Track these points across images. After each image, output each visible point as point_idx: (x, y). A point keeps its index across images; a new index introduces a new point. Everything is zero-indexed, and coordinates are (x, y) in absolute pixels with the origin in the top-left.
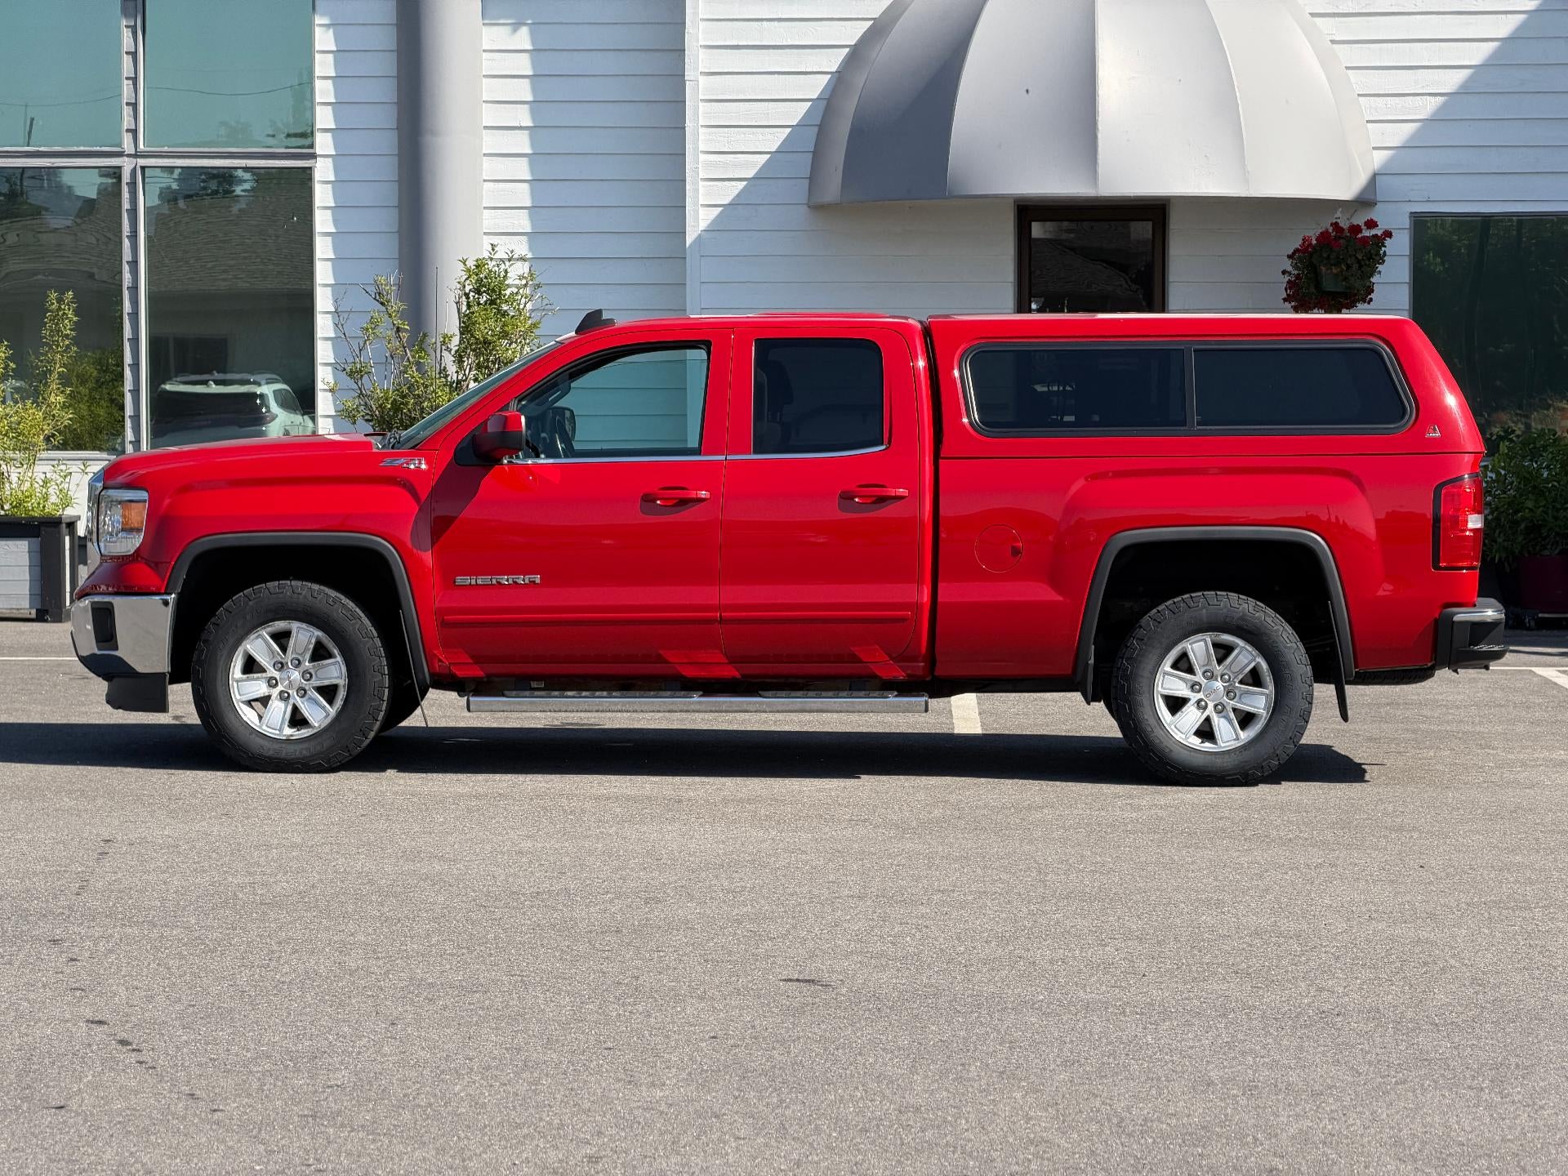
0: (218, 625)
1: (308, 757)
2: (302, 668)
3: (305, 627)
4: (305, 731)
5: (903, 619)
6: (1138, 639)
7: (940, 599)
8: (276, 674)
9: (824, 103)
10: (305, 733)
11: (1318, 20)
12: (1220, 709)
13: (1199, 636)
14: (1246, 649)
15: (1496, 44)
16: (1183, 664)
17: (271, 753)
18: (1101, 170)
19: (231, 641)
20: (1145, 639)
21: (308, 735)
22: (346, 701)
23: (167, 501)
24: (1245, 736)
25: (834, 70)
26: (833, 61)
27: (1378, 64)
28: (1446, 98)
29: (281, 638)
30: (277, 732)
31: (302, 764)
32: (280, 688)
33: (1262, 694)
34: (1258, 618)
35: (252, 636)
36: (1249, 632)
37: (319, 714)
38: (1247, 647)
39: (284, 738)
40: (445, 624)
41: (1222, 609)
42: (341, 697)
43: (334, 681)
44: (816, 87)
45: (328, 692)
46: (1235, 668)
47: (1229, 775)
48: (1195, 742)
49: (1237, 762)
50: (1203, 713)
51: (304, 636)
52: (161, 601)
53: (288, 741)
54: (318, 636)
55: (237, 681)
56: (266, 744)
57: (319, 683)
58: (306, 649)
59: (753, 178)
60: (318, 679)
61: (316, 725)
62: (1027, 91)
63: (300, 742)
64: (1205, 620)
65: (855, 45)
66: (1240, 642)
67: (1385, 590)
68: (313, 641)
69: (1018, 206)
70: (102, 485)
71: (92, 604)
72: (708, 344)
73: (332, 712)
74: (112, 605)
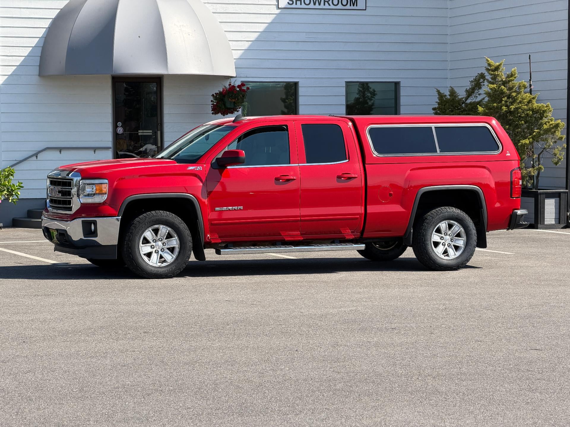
0: (136, 227)
1: (168, 273)
2: (163, 242)
3: (165, 227)
4: (165, 263)
5: (357, 218)
6: (426, 223)
7: (368, 212)
8: (154, 244)
9: (44, 39)
10: (165, 264)
11: (214, 14)
12: (449, 245)
13: (444, 222)
14: (458, 226)
15: (267, 25)
16: (439, 231)
17: (155, 272)
18: (169, 65)
19: (140, 233)
20: (429, 223)
21: (167, 265)
22: (179, 253)
23: (116, 183)
24: (458, 254)
25: (47, 27)
26: (47, 24)
27: (230, 30)
28: (252, 42)
29: (156, 231)
30: (155, 264)
31: (166, 275)
32: (155, 249)
33: (462, 240)
34: (462, 215)
35: (147, 231)
36: (460, 220)
37: (169, 258)
38: (458, 225)
39: (158, 266)
40: (212, 225)
41: (451, 212)
42: (177, 251)
43: (175, 246)
44: (41, 33)
45: (172, 250)
46: (454, 232)
47: (454, 267)
48: (442, 256)
49: (456, 263)
50: (444, 247)
51: (164, 230)
52: (116, 219)
53: (159, 267)
54: (169, 230)
55: (142, 247)
56: (153, 269)
57: (169, 247)
58: (165, 235)
59: (19, 65)
60: (168, 245)
61: (169, 261)
62: (139, 37)
63: (164, 268)
64: (447, 216)
65: (55, 18)
66: (456, 223)
67: (498, 205)
68: (168, 231)
69: (112, 77)
70: (80, 178)
71: (82, 221)
72: (287, 126)
73: (174, 257)
74: (96, 221)
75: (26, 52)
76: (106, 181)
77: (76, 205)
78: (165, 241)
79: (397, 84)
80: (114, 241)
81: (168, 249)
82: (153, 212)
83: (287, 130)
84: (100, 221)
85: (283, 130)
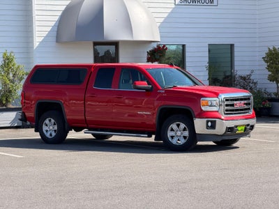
25: (60, 15)
59: (45, 36)
65: (64, 10)
75: (49, 29)
79: (232, 46)
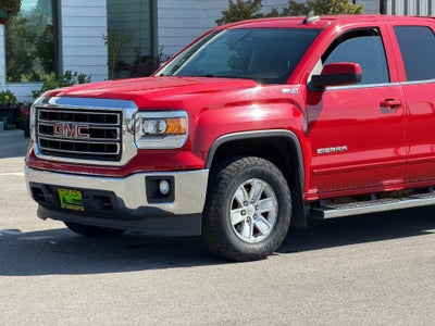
2: (256, 204)
3: (260, 181)
8: (245, 208)
19: (231, 192)
21: (263, 238)
23: (198, 117)
29: (249, 188)
30: (249, 239)
32: (247, 216)
35: (239, 190)
37: (265, 228)
39: (253, 242)
40: (314, 175)
42: (274, 217)
43: (270, 209)
51: (258, 186)
54: (264, 187)
55: (232, 214)
58: (259, 193)
60: (263, 209)
61: (265, 233)
63: (260, 243)
70: (136, 110)
71: (147, 177)
72: (378, 28)
73: (271, 226)
74: (173, 177)
76: (184, 113)
77: (128, 152)
78: (259, 202)
80: (198, 206)
81: (263, 214)
82: (246, 160)
83: (379, 34)
84: (179, 177)
85: (376, 34)
